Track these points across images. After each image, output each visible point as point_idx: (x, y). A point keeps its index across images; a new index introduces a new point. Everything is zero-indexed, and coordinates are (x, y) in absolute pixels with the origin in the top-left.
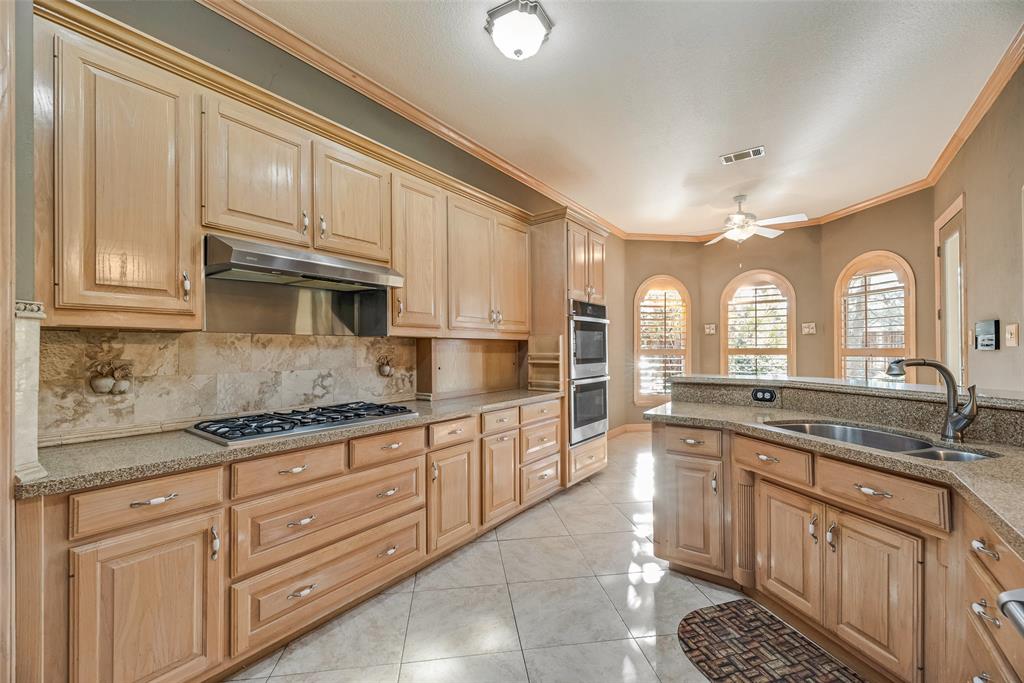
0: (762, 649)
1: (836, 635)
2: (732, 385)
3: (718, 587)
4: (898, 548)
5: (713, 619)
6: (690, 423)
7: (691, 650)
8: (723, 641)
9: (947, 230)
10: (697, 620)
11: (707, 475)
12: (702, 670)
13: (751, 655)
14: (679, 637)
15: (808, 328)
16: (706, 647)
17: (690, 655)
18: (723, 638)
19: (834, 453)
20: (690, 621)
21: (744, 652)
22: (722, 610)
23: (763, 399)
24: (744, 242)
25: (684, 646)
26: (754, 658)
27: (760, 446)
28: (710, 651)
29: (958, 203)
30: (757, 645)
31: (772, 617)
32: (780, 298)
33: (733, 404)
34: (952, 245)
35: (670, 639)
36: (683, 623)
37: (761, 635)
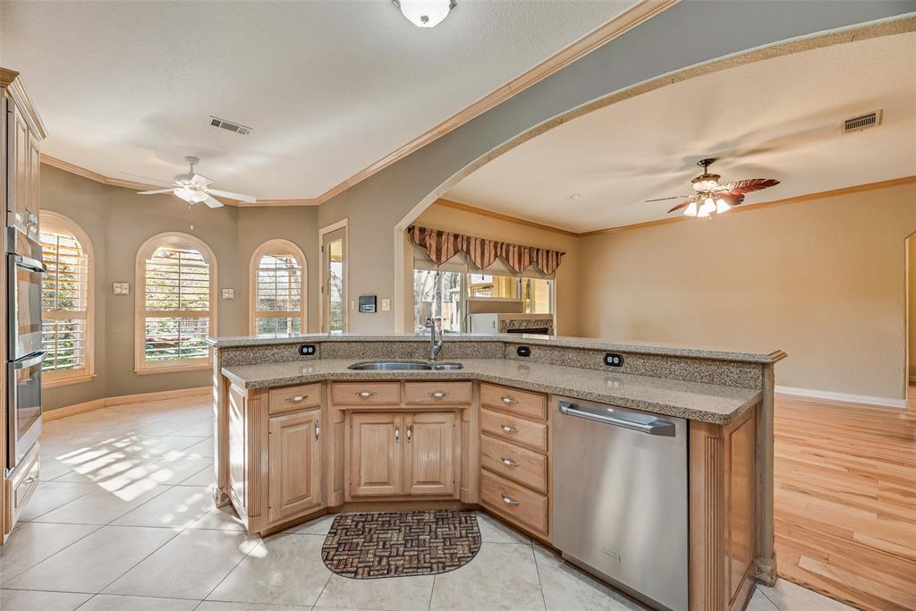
0: (381, 536)
1: (410, 495)
2: (283, 344)
3: (312, 522)
4: (443, 423)
5: (339, 544)
6: (298, 381)
7: (356, 573)
8: (361, 550)
9: (331, 237)
10: (332, 553)
11: (310, 426)
12: (376, 577)
13: (381, 543)
14: (337, 573)
15: (228, 294)
16: (359, 562)
17: (360, 577)
18: (359, 548)
19: (418, 378)
20: (330, 557)
21: (377, 545)
22: (335, 534)
23: (308, 353)
24: (195, 204)
25: (349, 575)
26: (384, 543)
27: (359, 387)
28: (364, 562)
29: (344, 223)
30: (375, 536)
31: (361, 515)
32: (203, 263)
33: (285, 360)
34: (336, 248)
35: (334, 581)
36: (328, 562)
37: (370, 530)
